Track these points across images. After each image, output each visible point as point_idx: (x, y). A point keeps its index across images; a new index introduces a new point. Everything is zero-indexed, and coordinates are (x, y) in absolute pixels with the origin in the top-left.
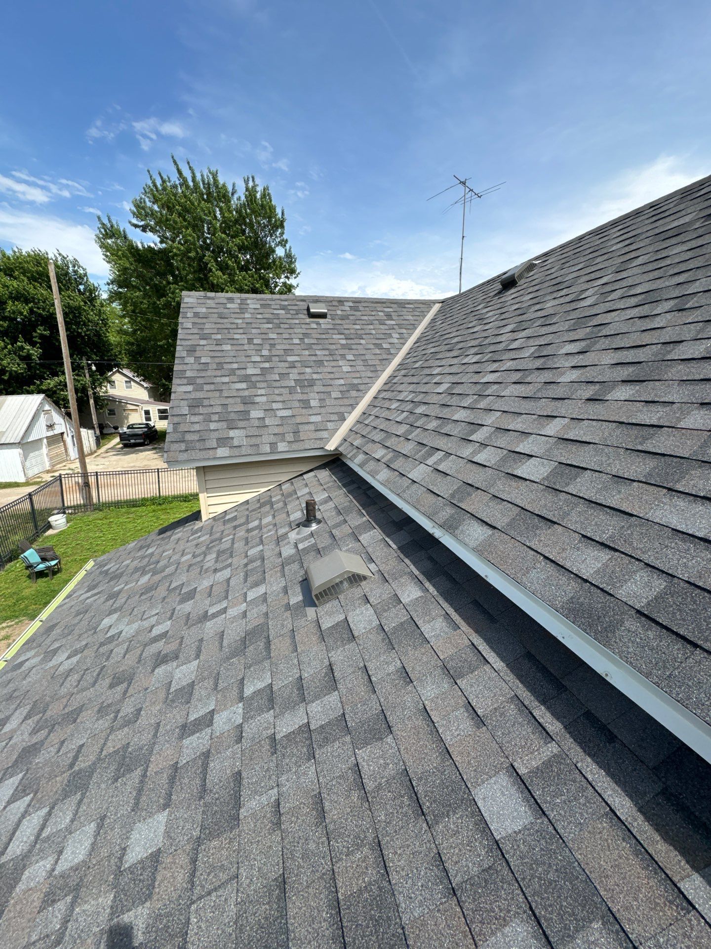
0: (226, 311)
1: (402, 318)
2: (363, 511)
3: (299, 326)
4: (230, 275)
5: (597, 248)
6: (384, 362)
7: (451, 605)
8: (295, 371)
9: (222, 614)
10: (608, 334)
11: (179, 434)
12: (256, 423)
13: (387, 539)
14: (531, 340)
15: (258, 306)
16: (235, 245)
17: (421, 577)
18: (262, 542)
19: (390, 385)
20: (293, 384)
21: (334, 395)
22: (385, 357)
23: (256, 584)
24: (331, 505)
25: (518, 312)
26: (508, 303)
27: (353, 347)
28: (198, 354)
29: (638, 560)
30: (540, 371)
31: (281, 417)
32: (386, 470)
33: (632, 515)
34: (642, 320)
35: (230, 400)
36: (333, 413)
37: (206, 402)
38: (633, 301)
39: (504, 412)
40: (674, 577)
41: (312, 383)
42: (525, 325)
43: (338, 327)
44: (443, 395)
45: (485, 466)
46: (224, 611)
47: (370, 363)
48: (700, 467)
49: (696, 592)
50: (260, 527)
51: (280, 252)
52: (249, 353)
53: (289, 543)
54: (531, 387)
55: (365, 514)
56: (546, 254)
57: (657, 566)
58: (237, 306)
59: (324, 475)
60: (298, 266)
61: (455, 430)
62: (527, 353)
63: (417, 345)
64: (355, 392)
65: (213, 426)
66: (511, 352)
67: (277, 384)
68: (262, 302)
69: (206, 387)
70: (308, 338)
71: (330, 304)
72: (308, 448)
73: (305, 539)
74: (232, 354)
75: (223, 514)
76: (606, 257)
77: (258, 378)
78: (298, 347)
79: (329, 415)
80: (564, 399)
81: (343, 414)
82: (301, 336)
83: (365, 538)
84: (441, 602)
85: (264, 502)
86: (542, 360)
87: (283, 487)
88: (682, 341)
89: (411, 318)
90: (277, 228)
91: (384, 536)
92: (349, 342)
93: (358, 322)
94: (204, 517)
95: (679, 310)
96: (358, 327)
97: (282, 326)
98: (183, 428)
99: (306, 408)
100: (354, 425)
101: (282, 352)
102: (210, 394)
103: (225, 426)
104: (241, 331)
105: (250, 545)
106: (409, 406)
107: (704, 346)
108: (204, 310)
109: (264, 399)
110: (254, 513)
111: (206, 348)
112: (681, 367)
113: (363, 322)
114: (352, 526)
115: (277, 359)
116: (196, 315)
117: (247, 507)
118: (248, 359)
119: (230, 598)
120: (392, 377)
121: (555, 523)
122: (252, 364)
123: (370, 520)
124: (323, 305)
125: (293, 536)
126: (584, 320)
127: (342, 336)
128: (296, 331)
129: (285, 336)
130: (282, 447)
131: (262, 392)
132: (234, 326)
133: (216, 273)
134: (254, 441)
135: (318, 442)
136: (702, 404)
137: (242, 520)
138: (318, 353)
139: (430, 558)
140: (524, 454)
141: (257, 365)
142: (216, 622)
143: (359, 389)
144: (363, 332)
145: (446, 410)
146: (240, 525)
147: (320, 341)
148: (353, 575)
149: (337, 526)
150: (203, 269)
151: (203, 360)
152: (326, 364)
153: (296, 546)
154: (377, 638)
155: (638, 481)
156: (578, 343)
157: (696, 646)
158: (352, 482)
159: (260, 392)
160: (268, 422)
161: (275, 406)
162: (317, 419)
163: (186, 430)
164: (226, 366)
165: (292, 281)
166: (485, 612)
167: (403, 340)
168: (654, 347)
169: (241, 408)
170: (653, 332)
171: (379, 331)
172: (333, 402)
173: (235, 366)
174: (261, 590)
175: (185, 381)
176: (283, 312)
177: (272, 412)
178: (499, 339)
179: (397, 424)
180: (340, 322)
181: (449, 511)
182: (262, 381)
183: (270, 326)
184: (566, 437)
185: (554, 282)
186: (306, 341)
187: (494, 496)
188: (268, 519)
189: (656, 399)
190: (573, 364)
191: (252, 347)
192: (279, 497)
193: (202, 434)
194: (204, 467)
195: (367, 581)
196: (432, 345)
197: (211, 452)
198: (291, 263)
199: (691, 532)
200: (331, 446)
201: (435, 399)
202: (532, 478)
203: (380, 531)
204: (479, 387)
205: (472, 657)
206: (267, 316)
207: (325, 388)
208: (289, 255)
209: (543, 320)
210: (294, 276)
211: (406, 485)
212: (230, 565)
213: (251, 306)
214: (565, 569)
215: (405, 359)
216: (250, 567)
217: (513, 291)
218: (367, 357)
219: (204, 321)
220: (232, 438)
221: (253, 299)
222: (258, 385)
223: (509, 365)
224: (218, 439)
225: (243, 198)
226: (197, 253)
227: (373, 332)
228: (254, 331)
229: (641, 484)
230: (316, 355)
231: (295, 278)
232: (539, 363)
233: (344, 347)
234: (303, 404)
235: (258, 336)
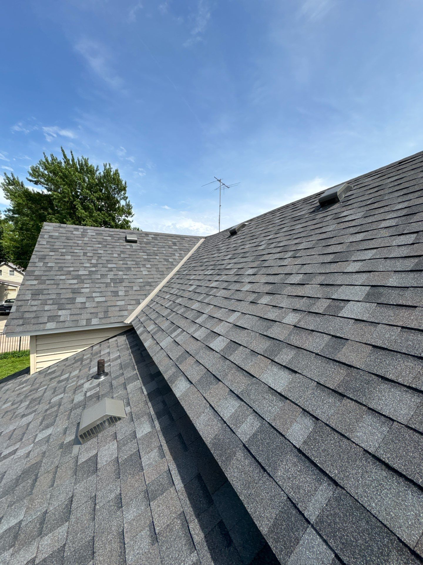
0: (72, 235)
1: (182, 245)
2: (136, 367)
3: (119, 247)
4: (90, 212)
5: (270, 220)
6: (169, 270)
7: (165, 437)
8: (112, 273)
9: (13, 455)
10: (266, 266)
11: (20, 313)
12: (80, 306)
13: (143, 388)
14: (236, 265)
15: (94, 234)
16: (95, 197)
17: (154, 416)
18: (64, 392)
19: (169, 283)
20: (109, 281)
21: (135, 288)
22: (170, 266)
23: (47, 427)
24: (119, 361)
25: (235, 248)
26: (232, 243)
27: (151, 260)
28: (46, 261)
29: (251, 407)
30: (236, 283)
31: (97, 302)
32: (151, 340)
33: (254, 377)
34: (280, 260)
35: (64, 291)
36: (133, 300)
37: (45, 292)
38: (279, 250)
39: (215, 306)
40: (264, 419)
41: (121, 281)
42: (236, 256)
43: (143, 248)
44: (191, 292)
45: (198, 340)
46: (15, 452)
47: (160, 270)
48: (287, 347)
49: (271, 430)
50: (67, 379)
51: (123, 203)
52: (83, 261)
53: (82, 391)
54: (230, 292)
55: (136, 368)
56: (251, 220)
57: (257, 412)
58: (80, 233)
59: (123, 340)
60: (133, 211)
61: (190, 315)
62: (232, 272)
63: (188, 261)
64: (149, 287)
65: (47, 308)
66: (227, 270)
67: (99, 281)
68: (97, 232)
69: (48, 282)
70: (124, 254)
71: (141, 235)
72: (113, 322)
73: (94, 388)
74: (71, 261)
75: (47, 369)
76: (273, 225)
77: (86, 277)
78: (117, 259)
79: (129, 301)
80: (241, 301)
81: (139, 300)
82: (119, 253)
83: (130, 387)
84: (160, 436)
85: (78, 359)
86: (238, 277)
87: (94, 348)
88: (292, 274)
89: (187, 245)
90: (122, 190)
91: (142, 385)
92: (149, 257)
93: (156, 246)
94: (32, 372)
95: (294, 257)
96: (155, 249)
97: (108, 246)
98: (23, 309)
99: (115, 296)
100: (145, 308)
101: (105, 262)
102: (49, 287)
103: (56, 308)
104: (80, 248)
105: (56, 394)
106: (174, 297)
107: (299, 278)
108: (57, 234)
109: (87, 290)
110: (68, 368)
111: (53, 257)
112: (289, 287)
113: (159, 246)
114: (126, 378)
115: (101, 265)
116: (51, 237)
117: (65, 363)
118: (82, 265)
119: (23, 440)
120: (172, 278)
121: (220, 380)
122: (84, 268)
123: (138, 373)
124: (135, 236)
125: (87, 386)
126: (259, 256)
127: (145, 254)
128: (116, 249)
129: (108, 252)
130: (95, 321)
131: (88, 285)
132: (76, 245)
133: (81, 211)
134: (75, 318)
135: (120, 318)
136: (294, 310)
137: (58, 374)
138: (129, 263)
139: (164, 402)
140: (217, 333)
141: (87, 269)
142: (4, 463)
143: (151, 285)
144: (158, 252)
145: (191, 302)
146: (55, 378)
147: (131, 256)
148: (111, 418)
149: (115, 378)
150: (73, 208)
151: (49, 265)
152: (132, 269)
153: (85, 394)
154: (111, 468)
155: (261, 355)
156: (253, 269)
157: (265, 470)
158: (137, 345)
159: (85, 286)
160: (87, 305)
161: (94, 295)
162: (122, 303)
163: (26, 310)
164: (65, 269)
165: (129, 219)
166: (183, 443)
167: (181, 257)
168: (281, 275)
169: (71, 296)
170: (283, 267)
171: (168, 252)
172: (134, 293)
173: (72, 269)
174: (49, 431)
175: (33, 278)
176: (110, 238)
177: (92, 299)
178: (223, 262)
179: (165, 309)
180: (144, 245)
181: (174, 369)
182: (89, 279)
183: (100, 246)
184: (237, 324)
185: (252, 235)
186: (122, 255)
187: (197, 360)
188: (76, 373)
189: (277, 305)
190: (249, 281)
191: (86, 257)
192: (88, 356)
193: (37, 313)
194: (36, 336)
195: (121, 421)
196: (194, 262)
197: (42, 326)
198: (130, 209)
199: (275, 389)
200: (128, 321)
201: (186, 294)
202: (217, 350)
203: (141, 382)
204: (208, 289)
205: (166, 481)
206: (99, 240)
207: (130, 284)
208: (128, 205)
209: (243, 254)
210: (131, 216)
211: (158, 350)
212: (35, 411)
213: (89, 234)
214: (217, 413)
215: (181, 268)
216: (48, 412)
217: (235, 237)
218: (159, 266)
219: (56, 240)
220: (60, 316)
221: (92, 230)
222: (85, 281)
223: (224, 278)
224: (49, 317)
225: (102, 174)
226: (70, 199)
227: (165, 252)
228: (88, 248)
229: (261, 356)
230: (127, 264)
231: (131, 217)
232: (235, 278)
233: (145, 260)
234: (114, 293)
235: (91, 251)
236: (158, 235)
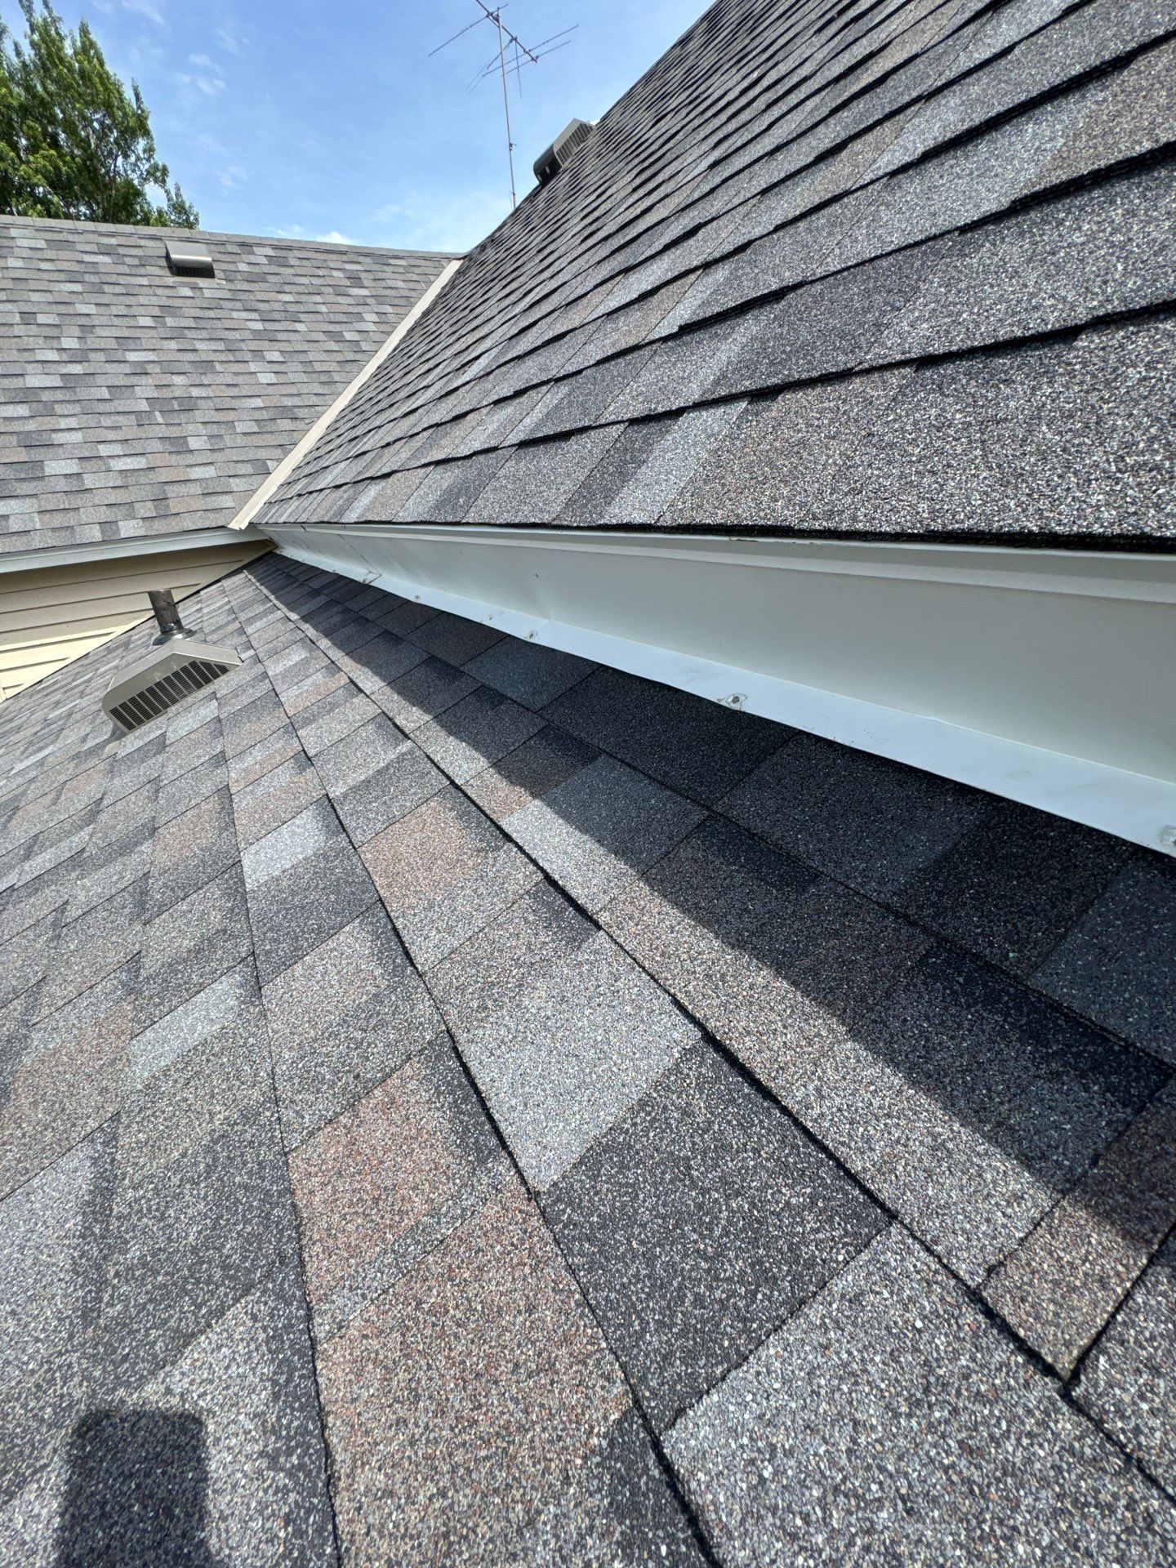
3: (150, 291)
6: (348, 367)
12: (62, 485)
15: (42, 244)
20: (144, 406)
21: (240, 428)
22: (351, 356)
27: (280, 336)
31: (121, 472)
36: (243, 461)
41: (188, 406)
43: (242, 296)
47: (318, 367)
64: (288, 422)
67: (107, 407)
70: (174, 315)
71: (221, 249)
72: (191, 529)
78: (153, 333)
79: (231, 464)
81: (263, 462)
82: (157, 312)
89: (401, 285)
92: (270, 326)
93: (287, 288)
97: (106, 288)
99: (178, 453)
100: (286, 479)
101: (112, 343)
109: (77, 437)
118: (26, 356)
122: (39, 366)
124: (202, 248)
129: (116, 310)
130: (129, 529)
134: (60, 520)
135: (212, 515)
138: (199, 346)
141: (51, 368)
143: (297, 416)
144: (301, 308)
147: (202, 324)
149: (216, 630)
152: (219, 368)
159: (63, 423)
160: (90, 481)
161: (104, 450)
167: (386, 326)
169: (20, 455)
171: (337, 308)
172: (240, 441)
176: (107, 259)
177: (100, 462)
180: (246, 286)
182: (68, 401)
183: (77, 287)
186: (169, 321)
191: (34, 330)
195: (229, 674)
200: (241, 522)
218: (311, 357)
221: (26, 227)
222: (59, 409)
227: (323, 309)
228: (35, 296)
230: (196, 350)
233: (258, 336)
234: (171, 444)
235: (47, 308)
236: (289, 248)
